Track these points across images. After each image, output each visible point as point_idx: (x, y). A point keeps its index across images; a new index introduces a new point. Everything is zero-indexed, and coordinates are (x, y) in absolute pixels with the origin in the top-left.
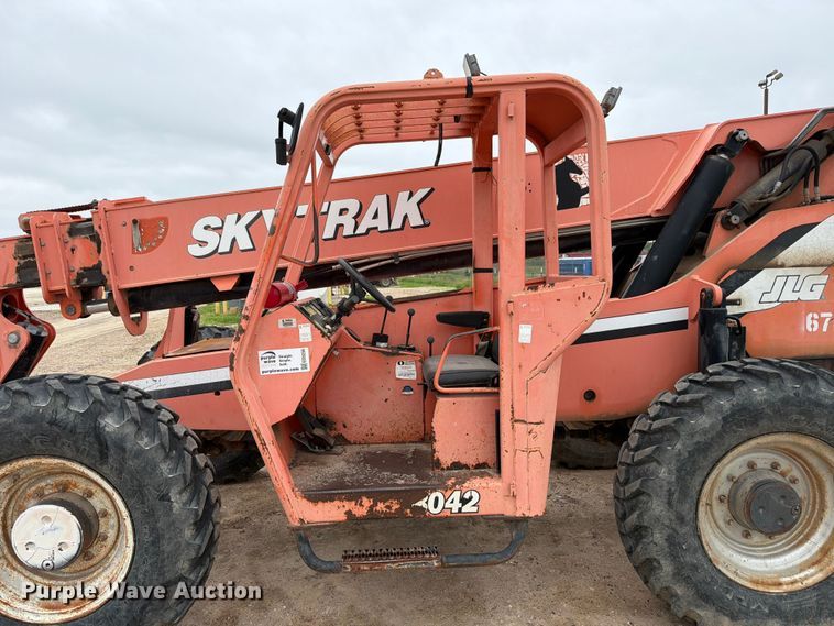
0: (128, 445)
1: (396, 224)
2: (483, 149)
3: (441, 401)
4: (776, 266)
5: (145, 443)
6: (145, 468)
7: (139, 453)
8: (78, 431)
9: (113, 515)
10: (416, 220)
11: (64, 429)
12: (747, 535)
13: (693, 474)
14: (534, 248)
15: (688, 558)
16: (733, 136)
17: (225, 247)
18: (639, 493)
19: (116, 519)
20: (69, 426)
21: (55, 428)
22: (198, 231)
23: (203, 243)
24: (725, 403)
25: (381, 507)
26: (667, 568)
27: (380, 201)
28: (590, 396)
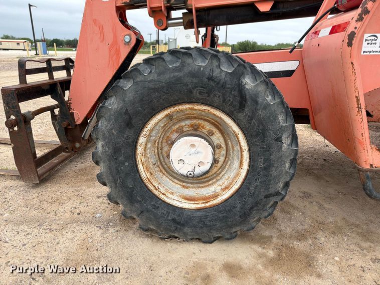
0: (260, 100)
6: (269, 117)
7: (267, 106)
8: (228, 86)
9: (225, 148)
11: (218, 83)
19: (225, 151)
20: (221, 82)
21: (212, 83)
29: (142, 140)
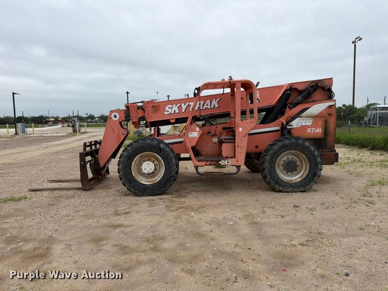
0: (165, 150)
1: (212, 107)
2: (232, 90)
3: (224, 144)
4: (300, 117)
5: (168, 149)
6: (168, 154)
7: (167, 151)
8: (156, 147)
10: (217, 106)
11: (154, 146)
12: (287, 173)
13: (274, 158)
14: (243, 113)
15: (273, 175)
16: (291, 87)
17: (173, 112)
18: (263, 162)
19: (159, 166)
21: (152, 146)
22: (167, 109)
23: (168, 111)
24: (280, 144)
25: (212, 163)
26: (269, 177)
27: (208, 102)
28: (257, 147)
29: (133, 163)
